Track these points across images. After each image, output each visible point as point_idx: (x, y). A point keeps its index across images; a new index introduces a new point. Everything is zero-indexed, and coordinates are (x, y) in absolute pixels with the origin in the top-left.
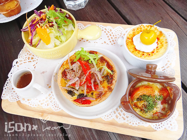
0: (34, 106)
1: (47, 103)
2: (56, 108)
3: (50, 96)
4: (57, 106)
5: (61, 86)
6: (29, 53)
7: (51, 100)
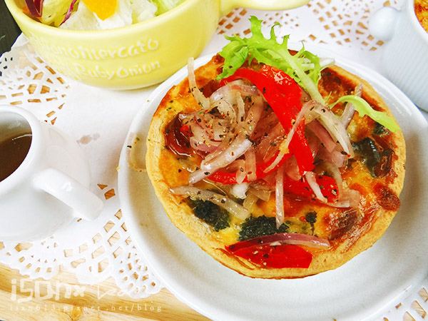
0: (42, 274)
1: (97, 260)
2: (138, 284)
3: (111, 232)
4: (140, 274)
5: (163, 185)
6: (33, 73)
7: (113, 249)
